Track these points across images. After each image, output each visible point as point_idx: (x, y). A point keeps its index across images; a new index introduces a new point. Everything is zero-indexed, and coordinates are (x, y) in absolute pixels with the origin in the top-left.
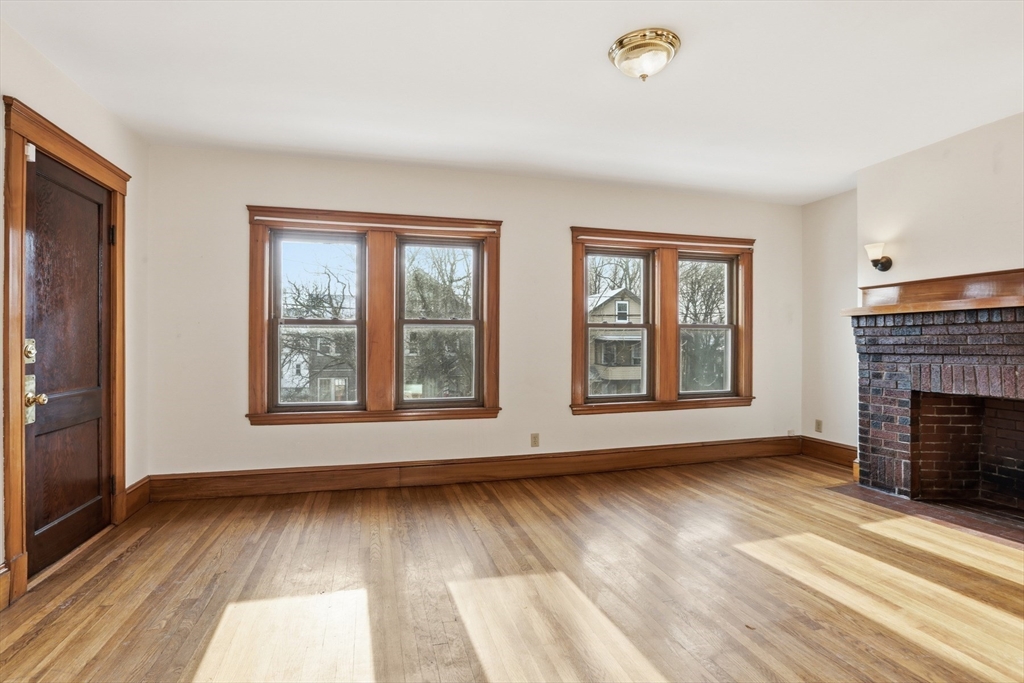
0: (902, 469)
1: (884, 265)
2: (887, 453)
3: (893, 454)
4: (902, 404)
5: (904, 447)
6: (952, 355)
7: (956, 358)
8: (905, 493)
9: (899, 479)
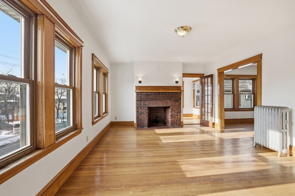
0: (146, 122)
1: (140, 82)
2: (143, 120)
3: (144, 120)
4: (146, 110)
5: (146, 118)
6: (155, 100)
7: (155, 101)
8: (147, 127)
9: (145, 124)
